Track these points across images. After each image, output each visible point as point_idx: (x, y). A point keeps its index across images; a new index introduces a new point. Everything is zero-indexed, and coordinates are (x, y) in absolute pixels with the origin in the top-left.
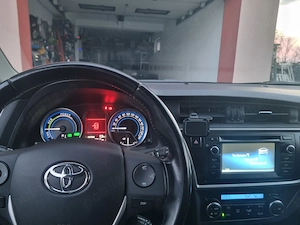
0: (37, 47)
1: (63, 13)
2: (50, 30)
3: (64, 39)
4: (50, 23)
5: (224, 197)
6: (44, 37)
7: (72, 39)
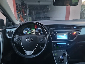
0: (18, 11)
1: (23, 2)
2: (21, 6)
3: (24, 9)
4: (20, 5)
5: (58, 44)
6: (19, 9)
7: (26, 8)
